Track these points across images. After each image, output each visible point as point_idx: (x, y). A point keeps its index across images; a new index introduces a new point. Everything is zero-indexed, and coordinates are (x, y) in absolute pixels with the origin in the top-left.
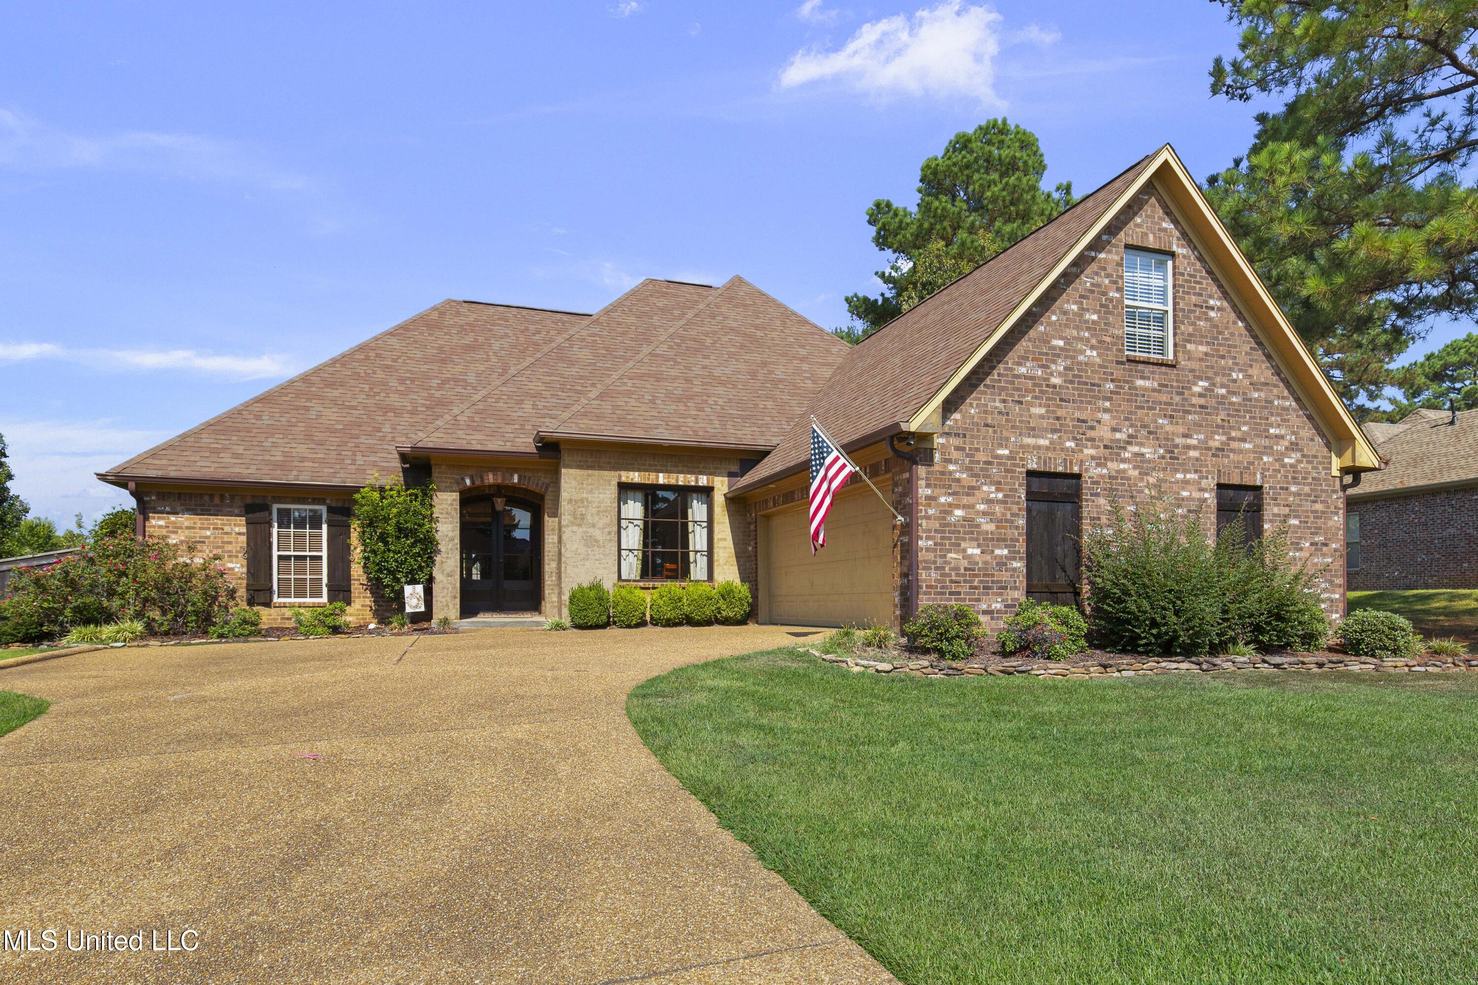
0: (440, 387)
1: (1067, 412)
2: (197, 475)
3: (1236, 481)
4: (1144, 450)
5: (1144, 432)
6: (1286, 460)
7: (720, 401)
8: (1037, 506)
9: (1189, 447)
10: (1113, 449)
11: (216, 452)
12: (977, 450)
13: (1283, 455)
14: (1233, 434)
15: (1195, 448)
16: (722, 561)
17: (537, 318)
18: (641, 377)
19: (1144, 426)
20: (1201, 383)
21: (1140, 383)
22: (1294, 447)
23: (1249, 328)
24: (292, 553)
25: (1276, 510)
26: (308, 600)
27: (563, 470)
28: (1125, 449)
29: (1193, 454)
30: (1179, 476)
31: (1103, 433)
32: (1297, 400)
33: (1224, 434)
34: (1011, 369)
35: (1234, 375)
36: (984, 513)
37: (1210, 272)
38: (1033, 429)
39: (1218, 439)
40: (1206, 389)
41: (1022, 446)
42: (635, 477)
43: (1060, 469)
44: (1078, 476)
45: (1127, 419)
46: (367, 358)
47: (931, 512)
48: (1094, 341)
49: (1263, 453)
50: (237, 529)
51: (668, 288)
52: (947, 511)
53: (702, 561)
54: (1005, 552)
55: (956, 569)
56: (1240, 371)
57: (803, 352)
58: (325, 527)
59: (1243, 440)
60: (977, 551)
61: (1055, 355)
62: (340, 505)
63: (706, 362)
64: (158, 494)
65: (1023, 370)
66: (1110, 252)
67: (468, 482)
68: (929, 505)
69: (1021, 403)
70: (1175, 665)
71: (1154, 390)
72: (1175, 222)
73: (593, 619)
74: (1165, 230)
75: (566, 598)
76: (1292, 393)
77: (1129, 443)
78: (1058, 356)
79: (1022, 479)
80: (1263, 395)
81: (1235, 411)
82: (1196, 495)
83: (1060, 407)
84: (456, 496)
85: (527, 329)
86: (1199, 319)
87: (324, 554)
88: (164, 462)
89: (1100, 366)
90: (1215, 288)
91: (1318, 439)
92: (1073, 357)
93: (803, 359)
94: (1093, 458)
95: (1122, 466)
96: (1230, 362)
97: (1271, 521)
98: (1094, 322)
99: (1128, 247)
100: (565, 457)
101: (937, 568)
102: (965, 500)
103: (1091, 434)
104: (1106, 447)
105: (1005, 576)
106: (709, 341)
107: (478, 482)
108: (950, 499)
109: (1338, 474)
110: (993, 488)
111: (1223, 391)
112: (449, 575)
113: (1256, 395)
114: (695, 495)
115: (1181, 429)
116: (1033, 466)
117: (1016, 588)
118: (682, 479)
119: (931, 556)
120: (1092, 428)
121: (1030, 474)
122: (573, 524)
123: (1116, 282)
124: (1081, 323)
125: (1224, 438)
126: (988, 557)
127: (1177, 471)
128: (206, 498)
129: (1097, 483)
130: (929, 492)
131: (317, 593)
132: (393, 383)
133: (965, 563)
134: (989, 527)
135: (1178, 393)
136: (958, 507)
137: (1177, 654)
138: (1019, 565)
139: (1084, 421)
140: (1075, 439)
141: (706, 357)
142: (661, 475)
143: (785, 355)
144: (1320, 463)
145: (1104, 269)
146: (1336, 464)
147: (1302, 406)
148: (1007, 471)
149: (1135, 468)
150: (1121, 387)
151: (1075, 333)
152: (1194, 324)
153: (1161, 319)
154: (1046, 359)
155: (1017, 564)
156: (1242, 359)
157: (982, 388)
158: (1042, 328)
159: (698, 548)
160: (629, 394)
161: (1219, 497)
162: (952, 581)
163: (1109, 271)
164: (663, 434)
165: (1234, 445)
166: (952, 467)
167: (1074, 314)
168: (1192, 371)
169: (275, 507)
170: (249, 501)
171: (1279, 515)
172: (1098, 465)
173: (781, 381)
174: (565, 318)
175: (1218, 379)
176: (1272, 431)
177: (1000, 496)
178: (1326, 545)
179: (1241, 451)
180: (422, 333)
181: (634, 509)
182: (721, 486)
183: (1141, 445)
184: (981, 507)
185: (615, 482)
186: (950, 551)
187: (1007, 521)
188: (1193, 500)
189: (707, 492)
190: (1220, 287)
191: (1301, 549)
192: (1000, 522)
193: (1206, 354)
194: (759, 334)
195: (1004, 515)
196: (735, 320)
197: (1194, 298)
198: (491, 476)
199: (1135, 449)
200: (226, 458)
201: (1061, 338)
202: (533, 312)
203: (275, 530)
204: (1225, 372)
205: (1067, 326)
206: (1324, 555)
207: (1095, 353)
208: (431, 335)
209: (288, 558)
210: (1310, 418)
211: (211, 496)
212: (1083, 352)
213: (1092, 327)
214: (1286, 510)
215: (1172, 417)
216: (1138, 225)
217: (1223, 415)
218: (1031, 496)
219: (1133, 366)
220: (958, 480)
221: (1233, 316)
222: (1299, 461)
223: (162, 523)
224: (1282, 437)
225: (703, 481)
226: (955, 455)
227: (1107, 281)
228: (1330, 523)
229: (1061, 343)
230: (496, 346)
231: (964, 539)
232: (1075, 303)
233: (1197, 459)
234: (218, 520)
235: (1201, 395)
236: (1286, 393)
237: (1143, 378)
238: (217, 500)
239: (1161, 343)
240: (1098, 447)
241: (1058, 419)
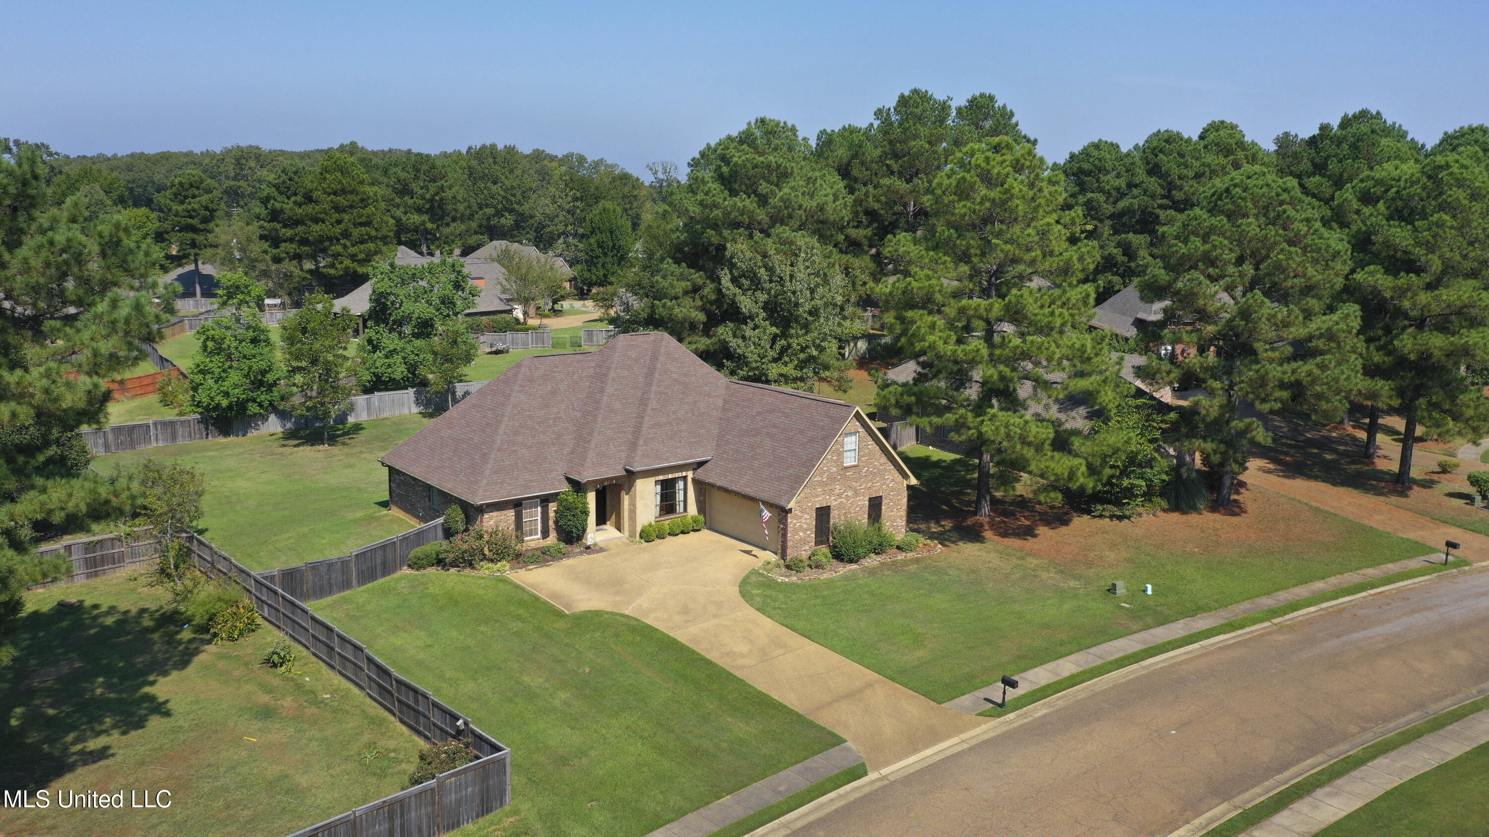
1: (827, 488)
2: (503, 498)
3: (874, 496)
4: (848, 494)
5: (848, 488)
6: (890, 486)
8: (818, 518)
9: (861, 489)
10: (839, 496)
11: (502, 484)
14: (874, 482)
15: (863, 489)
16: (690, 504)
18: (654, 426)
19: (849, 486)
21: (847, 474)
22: (893, 481)
23: (880, 448)
24: (529, 520)
25: (886, 503)
27: (636, 480)
28: (842, 495)
30: (858, 499)
31: (837, 491)
33: (871, 482)
34: (813, 481)
35: (875, 464)
36: (805, 523)
37: (869, 435)
38: (818, 496)
40: (866, 470)
41: (815, 502)
42: (660, 478)
43: (825, 506)
44: (830, 506)
45: (843, 486)
47: (791, 526)
48: (835, 464)
49: (883, 486)
50: (512, 514)
53: (682, 504)
54: (810, 533)
55: (797, 541)
56: (877, 462)
58: (540, 509)
59: (877, 483)
60: (803, 534)
61: (825, 472)
62: (545, 498)
65: (816, 480)
67: (599, 489)
69: (815, 489)
71: (851, 475)
72: (858, 421)
73: (652, 538)
74: (855, 424)
75: (639, 529)
76: (893, 464)
77: (844, 493)
79: (815, 511)
80: (884, 467)
81: (875, 474)
82: (862, 503)
84: (595, 494)
86: (866, 448)
87: (539, 518)
89: (837, 473)
90: (870, 438)
91: (900, 476)
94: (834, 500)
95: (841, 500)
96: (874, 460)
97: (884, 505)
99: (846, 434)
100: (638, 476)
101: (792, 542)
102: (799, 521)
103: (833, 493)
104: (837, 496)
105: (809, 540)
107: (602, 489)
108: (796, 521)
109: (906, 486)
110: (807, 515)
111: (872, 469)
112: (592, 518)
113: (881, 467)
114: (681, 480)
115: (859, 485)
116: (818, 506)
117: (812, 543)
118: (677, 475)
119: (791, 538)
120: (834, 491)
121: (817, 509)
122: (640, 500)
124: (832, 461)
125: (871, 484)
127: (857, 497)
129: (835, 507)
130: (791, 521)
131: (536, 534)
133: (799, 538)
134: (806, 527)
135: (858, 474)
136: (797, 524)
137: (853, 563)
138: (813, 536)
140: (829, 496)
142: (667, 476)
144: (900, 484)
146: (905, 483)
147: (895, 467)
148: (811, 510)
149: (845, 500)
150: (842, 477)
153: (855, 451)
156: (877, 457)
159: (680, 501)
160: (653, 439)
161: (869, 502)
162: (795, 545)
163: (840, 443)
164: (673, 463)
165: (874, 485)
168: (863, 465)
169: (523, 504)
170: (515, 505)
172: (835, 502)
173: (704, 413)
175: (870, 466)
176: (886, 477)
177: (809, 517)
178: (901, 508)
179: (876, 487)
181: (657, 489)
182: (690, 475)
183: (847, 492)
184: (804, 521)
185: (652, 482)
186: (795, 536)
187: (810, 524)
188: (862, 505)
189: (685, 478)
190: (872, 437)
191: (893, 512)
192: (808, 525)
193: (867, 459)
195: (810, 522)
197: (862, 444)
198: (607, 484)
200: (506, 486)
203: (523, 513)
204: (873, 463)
205: (828, 463)
206: (900, 512)
207: (835, 468)
209: (527, 521)
210: (898, 472)
213: (835, 461)
214: (889, 501)
215: (856, 481)
216: (850, 425)
217: (871, 476)
218: (817, 515)
219: (846, 469)
220: (798, 517)
222: (893, 485)
224: (889, 480)
225: (684, 474)
226: (798, 512)
227: (840, 446)
228: (902, 502)
231: (800, 532)
233: (863, 492)
234: (506, 512)
235: (865, 472)
237: (848, 472)
238: (505, 505)
239: (855, 457)
240: (835, 496)
241: (825, 491)
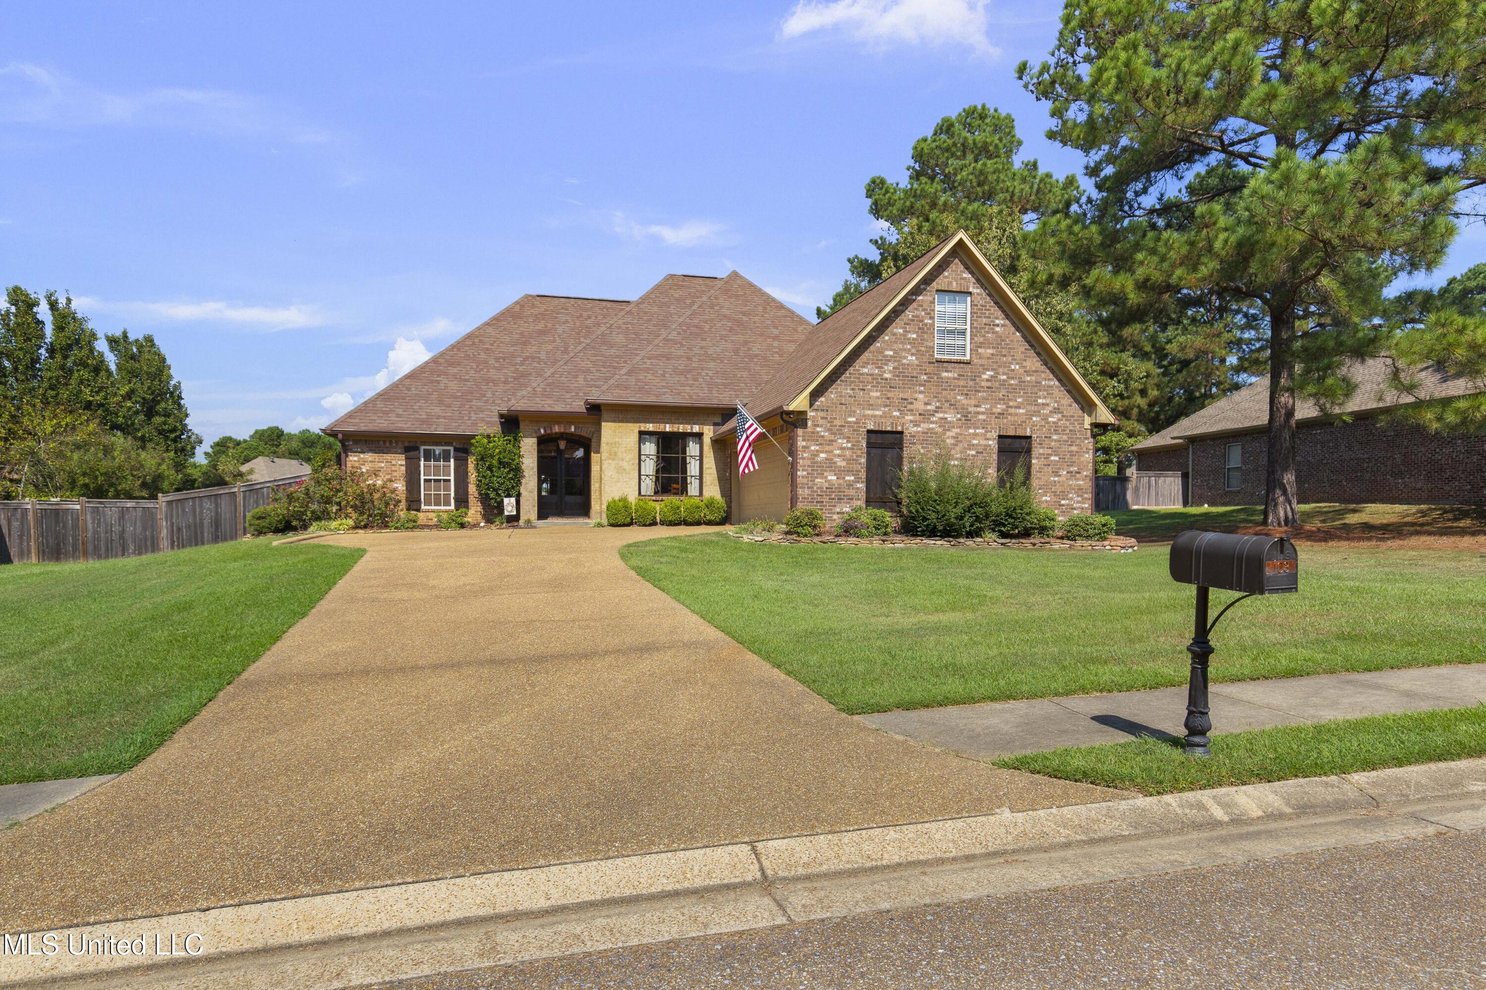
0: (522, 364)
1: (894, 394)
2: (377, 429)
3: (1012, 433)
4: (946, 416)
5: (947, 405)
6: (1050, 419)
7: (710, 373)
8: (874, 451)
9: (978, 413)
10: (925, 416)
11: (386, 413)
12: (835, 418)
13: (1048, 416)
14: (1011, 404)
15: (983, 413)
16: (708, 483)
17: (589, 306)
18: (657, 357)
19: (948, 401)
20: (988, 373)
21: (945, 374)
22: (1056, 411)
23: (1024, 337)
24: (432, 477)
25: (1041, 451)
26: (442, 508)
27: (603, 424)
28: (933, 415)
29: (981, 417)
30: (971, 431)
31: (919, 406)
32: (1060, 380)
33: (1004, 404)
34: (858, 370)
35: (1013, 367)
36: (839, 456)
37: (996, 303)
38: (872, 405)
39: (1000, 408)
40: (992, 376)
41: (864, 416)
42: (650, 427)
43: (889, 429)
44: (902, 433)
45: (935, 397)
46: (474, 344)
47: (805, 455)
48: (913, 351)
49: (1033, 416)
50: (400, 462)
51: (683, 281)
52: (815, 454)
53: (696, 482)
54: (852, 478)
55: (821, 488)
56: (1017, 364)
57: (776, 332)
58: (452, 460)
59: (1019, 408)
60: (834, 478)
62: (461, 446)
63: (703, 344)
64: (353, 441)
65: (865, 370)
66: (926, 295)
67: (542, 431)
68: (804, 451)
69: (864, 390)
70: (933, 542)
71: (955, 379)
72: (972, 273)
73: (621, 519)
74: (965, 278)
75: (604, 507)
76: (1056, 376)
77: (936, 412)
78: (889, 361)
79: (864, 435)
80: (1033, 378)
81: (1014, 389)
82: (983, 442)
83: (890, 391)
84: (535, 440)
85: (581, 316)
86: (988, 332)
87: (452, 478)
88: (357, 421)
89: (917, 365)
90: (1000, 313)
91: (1075, 405)
92: (900, 361)
93: (775, 338)
94: (911, 421)
95: (931, 426)
96: (1010, 359)
97: (1037, 458)
98: (914, 339)
99: (937, 291)
100: (605, 415)
101: (809, 488)
102: (827, 448)
103: (910, 407)
104: (920, 414)
105: (852, 492)
106: (707, 327)
107: (548, 432)
108: (817, 448)
109: (1089, 427)
110: (845, 441)
111: (1005, 377)
112: (530, 492)
113: (1029, 379)
114: (691, 438)
115: (973, 402)
116: (871, 427)
117: (859, 499)
118: (681, 428)
119: (805, 481)
120: (912, 403)
121: (869, 432)
122: (609, 458)
123: (929, 314)
124: (904, 339)
125: (1004, 407)
126: (841, 481)
127: (970, 428)
128: (381, 443)
129: (914, 436)
130: (804, 444)
131: (447, 503)
132: (492, 362)
133: (827, 485)
134: (841, 463)
135: (971, 380)
136: (822, 452)
137: (937, 536)
138: (861, 486)
139: (905, 399)
140: (899, 410)
141: (704, 340)
142: (667, 425)
143: (761, 335)
144: (1076, 420)
145: (922, 306)
146: (1088, 421)
147: (1063, 384)
148: (854, 430)
149: (940, 426)
150: (932, 378)
151: (901, 346)
152: (984, 336)
153: (963, 333)
154: (881, 363)
155: (859, 485)
156: (1019, 356)
157: (839, 382)
158: (878, 345)
159: (693, 474)
160: (647, 370)
161: (999, 443)
162: (818, 495)
163: (925, 307)
164: (669, 399)
165: (1011, 411)
166: (819, 429)
167: (901, 335)
168: (982, 365)
169: (422, 448)
170: (406, 444)
171: (1044, 454)
172: (915, 426)
173: (756, 356)
174: (609, 305)
175: (1001, 370)
176: (1040, 401)
177: (849, 445)
178: (1079, 473)
179: (1016, 414)
180: (509, 323)
181: (650, 448)
182: (709, 432)
183: (945, 412)
184: (838, 452)
185: (637, 431)
186: (817, 478)
187: (853, 460)
188: (981, 445)
189: (699, 436)
190: (1003, 311)
191: (1060, 476)
192: (849, 461)
193: (992, 354)
194: (745, 318)
195: (852, 456)
196: (729, 309)
197: (984, 320)
198: (557, 427)
199: (941, 415)
200: (393, 417)
201: (891, 350)
202: (586, 302)
203: (422, 463)
204: (1006, 365)
205: (895, 342)
206: (1077, 480)
207: (914, 358)
208: (515, 324)
209: (430, 480)
210: (1069, 391)
211: (384, 442)
212: (905, 358)
213: (912, 342)
214: (1050, 451)
215: (967, 394)
216: (946, 277)
217: (1003, 392)
218: (870, 445)
219: (940, 364)
220: (823, 437)
221: (1013, 329)
222: (1059, 420)
223: (356, 459)
224: (1048, 405)
225: (696, 429)
226: (821, 422)
227: (923, 313)
228: (1082, 459)
229: (891, 353)
230: (560, 329)
231: (826, 471)
232: (901, 328)
233: (984, 420)
234: (388, 457)
235: (987, 380)
236: (1051, 376)
237: (947, 371)
238: (388, 444)
239: (964, 346)
240: (915, 415)
241: (888, 398)
